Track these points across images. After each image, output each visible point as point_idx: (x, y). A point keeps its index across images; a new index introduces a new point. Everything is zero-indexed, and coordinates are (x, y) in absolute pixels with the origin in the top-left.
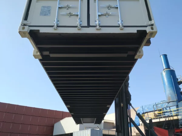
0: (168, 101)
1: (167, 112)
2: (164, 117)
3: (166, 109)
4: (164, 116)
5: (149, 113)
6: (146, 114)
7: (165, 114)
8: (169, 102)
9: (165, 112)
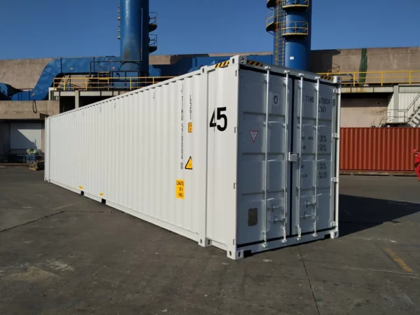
0: (123, 60)
1: (118, 80)
2: (111, 90)
3: (118, 74)
4: (111, 87)
5: (73, 77)
6: (65, 78)
7: (113, 85)
8: (125, 62)
9: (113, 80)
